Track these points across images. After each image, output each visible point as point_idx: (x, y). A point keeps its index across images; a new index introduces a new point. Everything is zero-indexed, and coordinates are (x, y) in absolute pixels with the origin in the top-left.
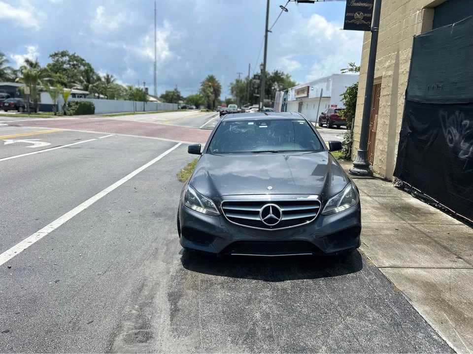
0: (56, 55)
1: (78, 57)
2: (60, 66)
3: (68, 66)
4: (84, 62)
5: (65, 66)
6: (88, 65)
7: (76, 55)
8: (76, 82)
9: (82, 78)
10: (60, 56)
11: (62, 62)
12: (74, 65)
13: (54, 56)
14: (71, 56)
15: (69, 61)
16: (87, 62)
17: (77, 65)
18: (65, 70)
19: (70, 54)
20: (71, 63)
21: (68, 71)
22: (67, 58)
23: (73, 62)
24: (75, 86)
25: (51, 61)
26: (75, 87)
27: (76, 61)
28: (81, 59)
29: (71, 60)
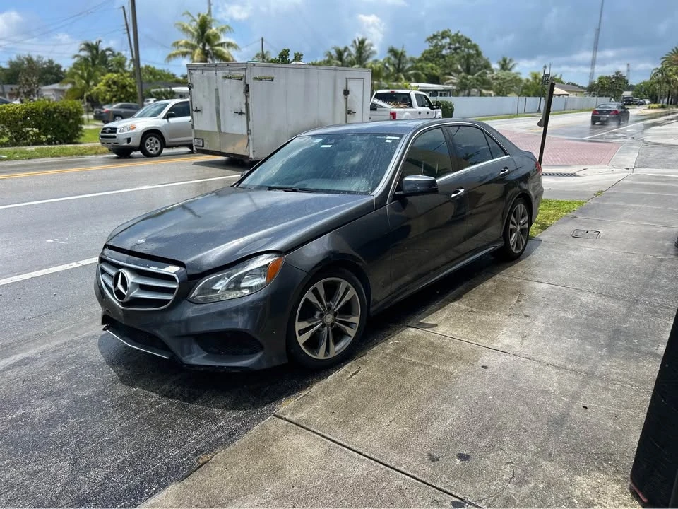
0: (435, 37)
1: (462, 36)
2: (438, 52)
3: (449, 51)
4: (469, 43)
5: (444, 52)
6: (475, 46)
7: (460, 34)
8: (452, 73)
9: (459, 67)
10: (440, 38)
11: (441, 46)
12: (455, 49)
13: (431, 38)
14: (453, 37)
15: (450, 44)
16: (474, 42)
17: (459, 48)
18: (443, 57)
19: (453, 34)
20: (453, 47)
21: (446, 58)
22: (448, 40)
23: (454, 45)
24: (449, 79)
25: (427, 47)
26: (449, 81)
27: (459, 42)
28: (466, 39)
29: (453, 43)
